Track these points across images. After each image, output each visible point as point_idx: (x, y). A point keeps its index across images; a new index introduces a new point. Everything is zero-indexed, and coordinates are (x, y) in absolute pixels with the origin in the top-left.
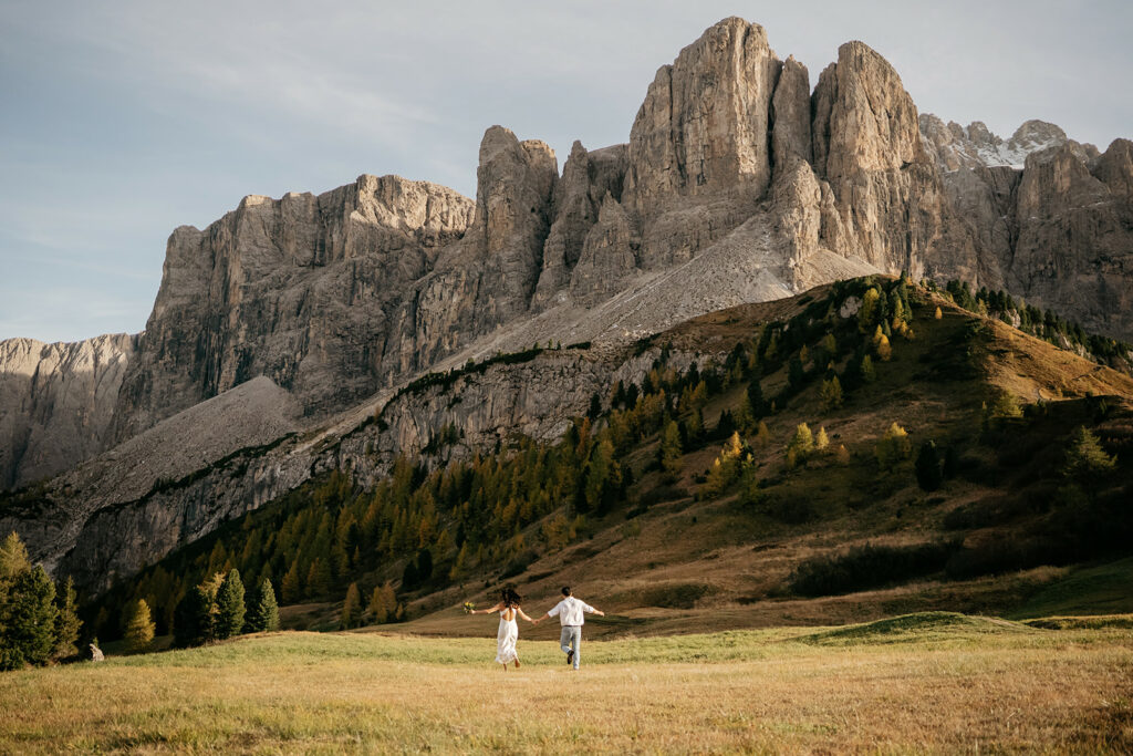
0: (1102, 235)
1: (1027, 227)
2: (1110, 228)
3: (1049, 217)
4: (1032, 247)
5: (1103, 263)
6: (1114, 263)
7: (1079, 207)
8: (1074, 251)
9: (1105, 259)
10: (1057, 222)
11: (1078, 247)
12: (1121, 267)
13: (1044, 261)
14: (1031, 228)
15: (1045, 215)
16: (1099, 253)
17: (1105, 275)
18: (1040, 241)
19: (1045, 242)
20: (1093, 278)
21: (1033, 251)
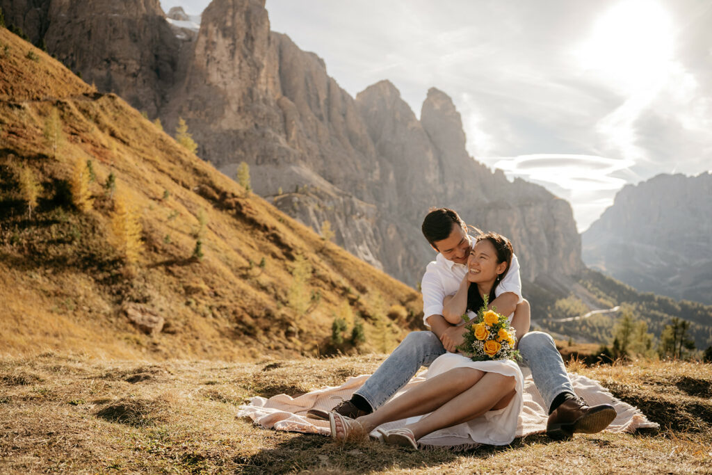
0: (114, 40)
1: (56, 22)
2: (120, 36)
3: (76, 17)
4: (57, 39)
5: (113, 62)
6: (120, 65)
7: (101, 13)
8: (91, 48)
9: (114, 59)
10: (82, 22)
11: (94, 46)
12: (125, 68)
13: (66, 52)
14: (59, 23)
15: (73, 15)
16: (111, 54)
17: (112, 73)
18: (66, 35)
19: (70, 36)
20: (103, 73)
21: (58, 41)
